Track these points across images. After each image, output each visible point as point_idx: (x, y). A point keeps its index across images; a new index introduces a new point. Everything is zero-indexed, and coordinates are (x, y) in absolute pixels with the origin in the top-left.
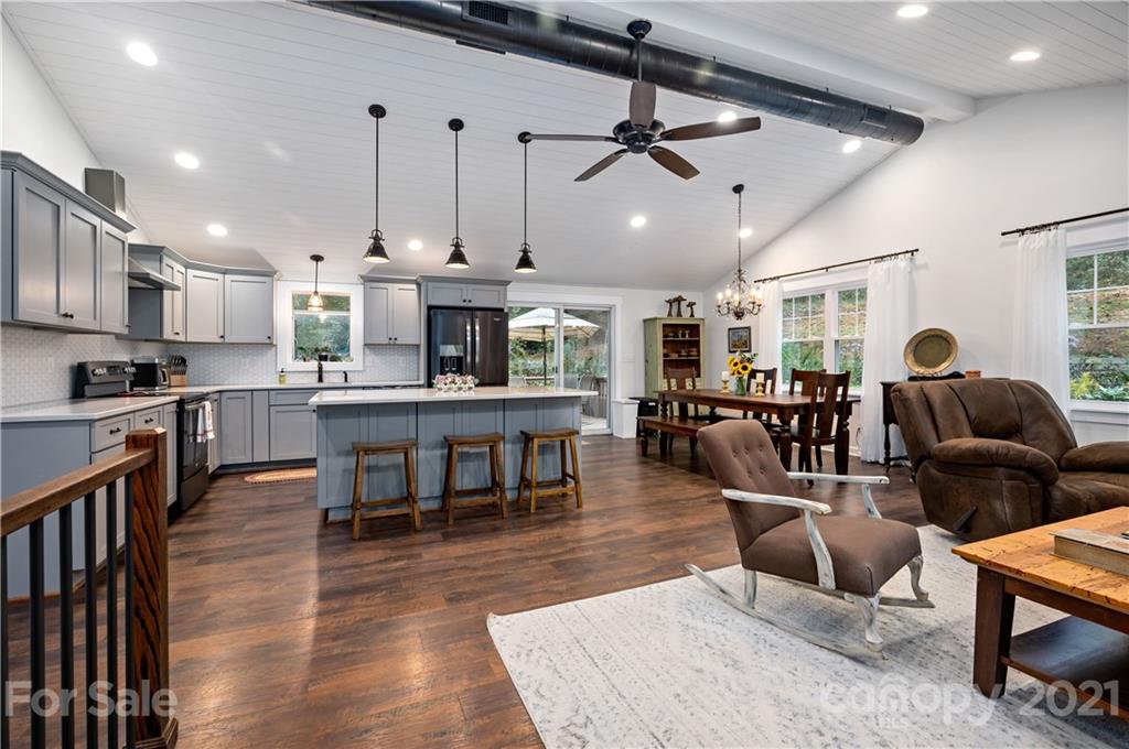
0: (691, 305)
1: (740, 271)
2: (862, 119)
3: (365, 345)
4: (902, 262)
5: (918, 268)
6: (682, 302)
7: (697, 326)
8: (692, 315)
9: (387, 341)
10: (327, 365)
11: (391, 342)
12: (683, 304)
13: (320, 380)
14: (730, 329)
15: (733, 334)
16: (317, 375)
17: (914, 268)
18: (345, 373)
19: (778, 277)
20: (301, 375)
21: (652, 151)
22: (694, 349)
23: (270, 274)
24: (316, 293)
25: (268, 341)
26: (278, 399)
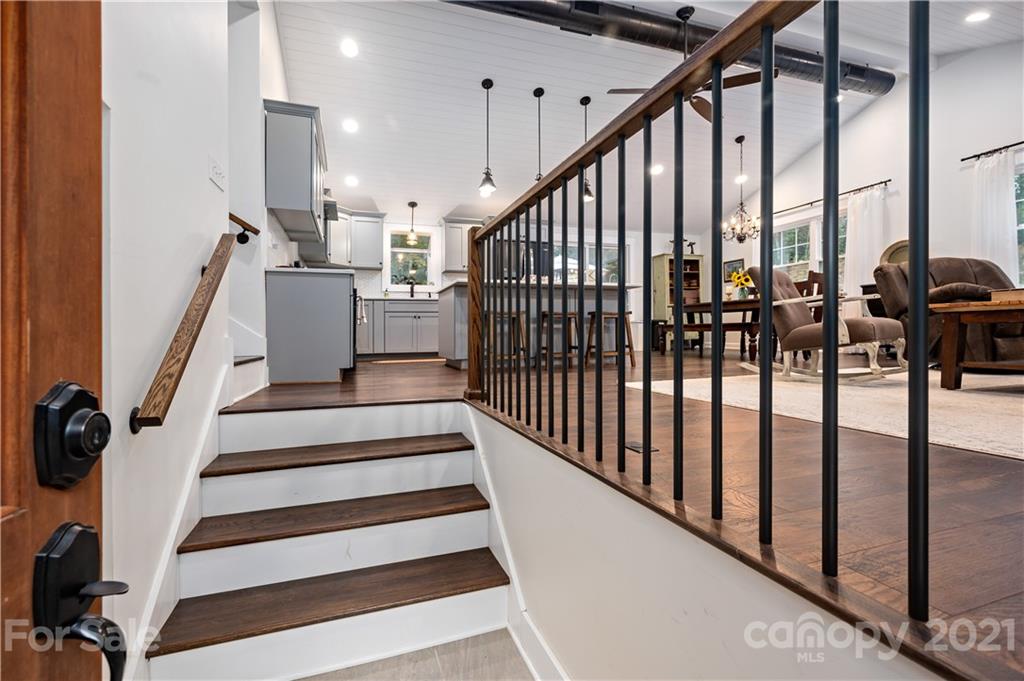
0: (691, 245)
1: (742, 204)
2: (846, 75)
3: (441, 273)
4: (877, 192)
5: (891, 195)
7: (697, 262)
8: (692, 252)
9: (461, 268)
10: (417, 288)
12: (685, 244)
13: (412, 296)
14: (724, 264)
15: (729, 267)
16: (410, 293)
17: (887, 195)
18: (429, 293)
20: (398, 295)
21: (695, 100)
22: (694, 281)
23: (381, 216)
24: (412, 230)
25: (379, 266)
26: (390, 307)
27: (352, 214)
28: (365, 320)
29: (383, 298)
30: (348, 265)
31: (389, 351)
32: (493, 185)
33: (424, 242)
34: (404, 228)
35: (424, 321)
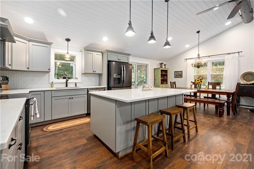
0: (165, 65)
3: (82, 74)
5: (241, 56)
6: (163, 64)
8: (165, 68)
9: (92, 72)
11: (94, 73)
12: (163, 65)
13: (67, 86)
14: (175, 72)
15: (177, 73)
16: (65, 84)
18: (76, 83)
19: (193, 58)
20: (59, 84)
22: (166, 77)
23: (50, 44)
24: (68, 53)
25: (49, 71)
26: (54, 94)
27: (29, 41)
28: (38, 116)
29: (50, 89)
30: (27, 70)
31: (55, 117)
32: (134, 31)
33: (73, 59)
34: (62, 51)
35: (75, 100)
